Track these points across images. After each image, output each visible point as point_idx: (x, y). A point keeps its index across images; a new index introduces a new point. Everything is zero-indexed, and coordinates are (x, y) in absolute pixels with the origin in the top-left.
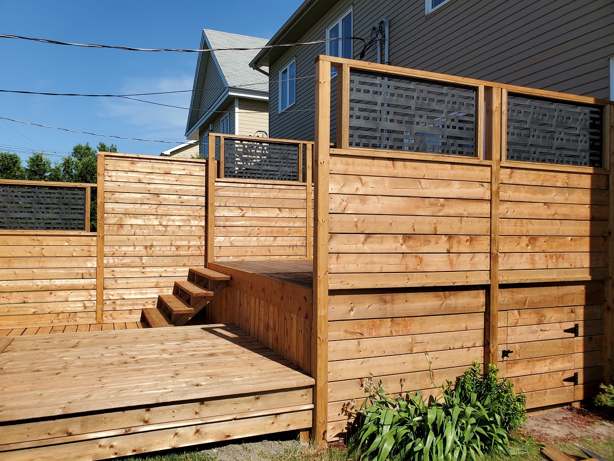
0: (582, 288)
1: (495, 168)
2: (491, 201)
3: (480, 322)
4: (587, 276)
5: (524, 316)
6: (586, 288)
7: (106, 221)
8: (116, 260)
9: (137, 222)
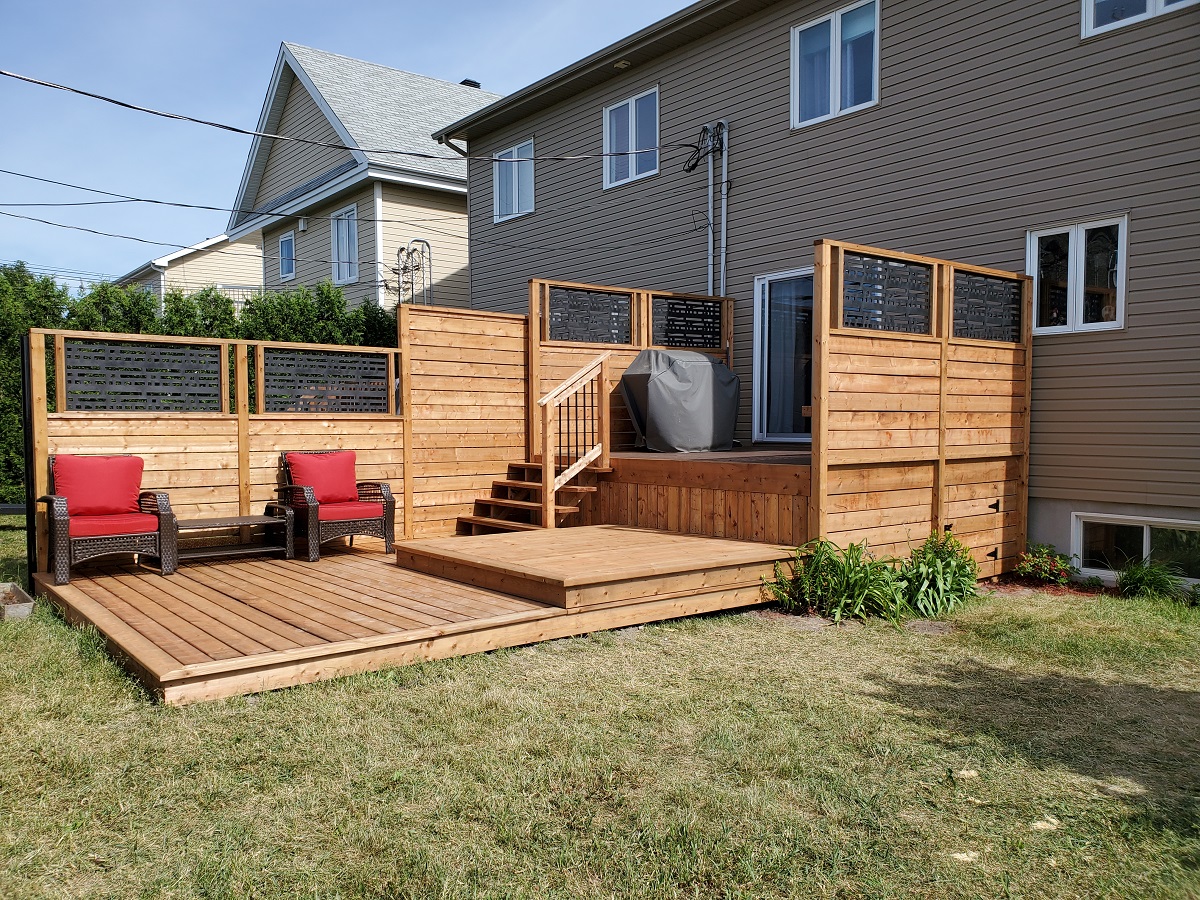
0: (1003, 463)
1: (944, 345)
2: (940, 377)
3: (928, 497)
4: (1008, 452)
5: (961, 491)
6: (1007, 464)
7: (413, 401)
8: (426, 453)
9: (449, 401)
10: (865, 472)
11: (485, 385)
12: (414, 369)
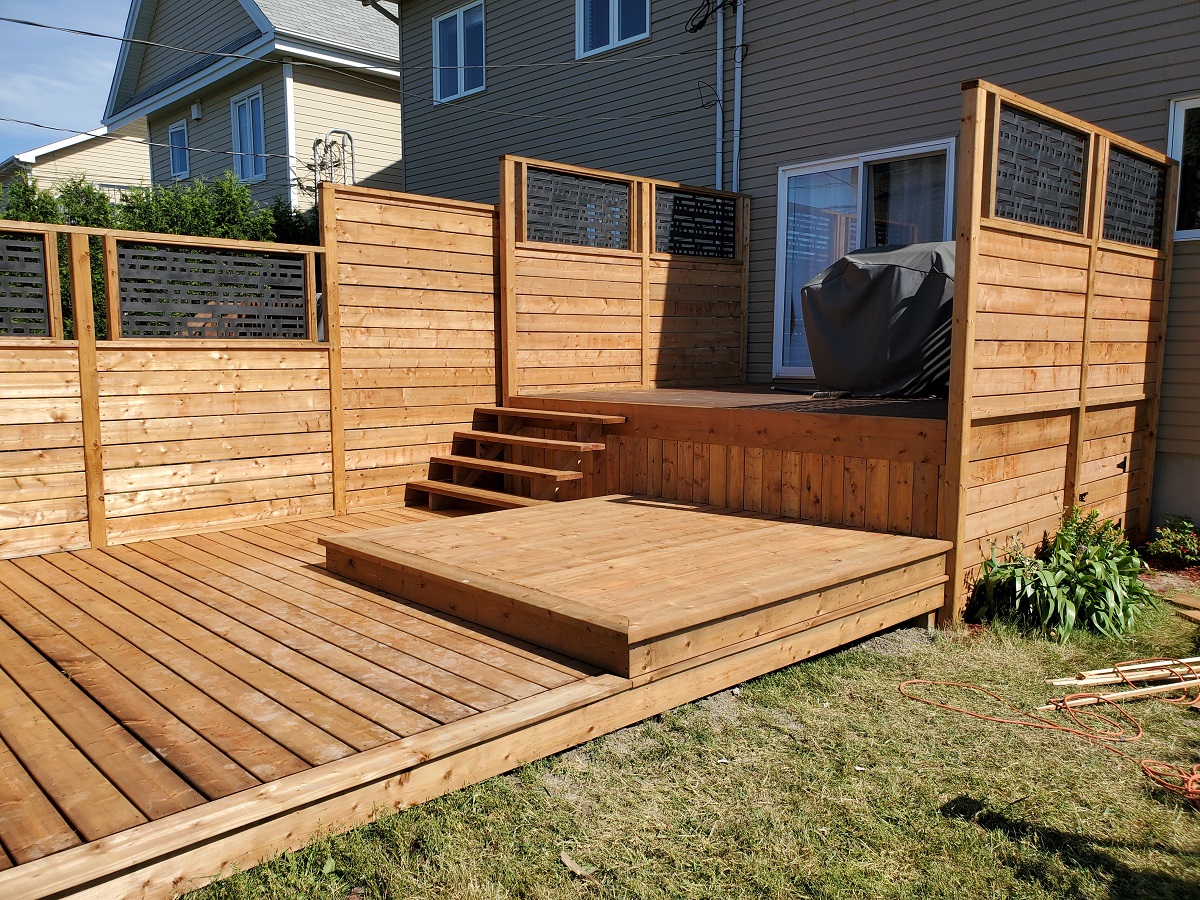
0: (1133, 409)
1: (1094, 249)
2: (1086, 294)
5: (1094, 448)
6: (1136, 410)
7: (343, 321)
8: (362, 395)
9: (393, 323)
10: (1005, 427)
11: (442, 300)
12: (343, 276)
